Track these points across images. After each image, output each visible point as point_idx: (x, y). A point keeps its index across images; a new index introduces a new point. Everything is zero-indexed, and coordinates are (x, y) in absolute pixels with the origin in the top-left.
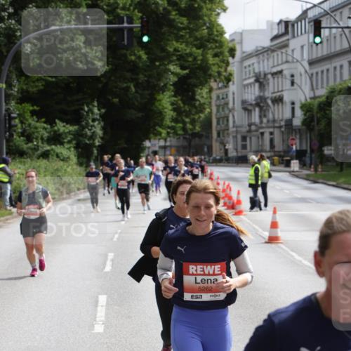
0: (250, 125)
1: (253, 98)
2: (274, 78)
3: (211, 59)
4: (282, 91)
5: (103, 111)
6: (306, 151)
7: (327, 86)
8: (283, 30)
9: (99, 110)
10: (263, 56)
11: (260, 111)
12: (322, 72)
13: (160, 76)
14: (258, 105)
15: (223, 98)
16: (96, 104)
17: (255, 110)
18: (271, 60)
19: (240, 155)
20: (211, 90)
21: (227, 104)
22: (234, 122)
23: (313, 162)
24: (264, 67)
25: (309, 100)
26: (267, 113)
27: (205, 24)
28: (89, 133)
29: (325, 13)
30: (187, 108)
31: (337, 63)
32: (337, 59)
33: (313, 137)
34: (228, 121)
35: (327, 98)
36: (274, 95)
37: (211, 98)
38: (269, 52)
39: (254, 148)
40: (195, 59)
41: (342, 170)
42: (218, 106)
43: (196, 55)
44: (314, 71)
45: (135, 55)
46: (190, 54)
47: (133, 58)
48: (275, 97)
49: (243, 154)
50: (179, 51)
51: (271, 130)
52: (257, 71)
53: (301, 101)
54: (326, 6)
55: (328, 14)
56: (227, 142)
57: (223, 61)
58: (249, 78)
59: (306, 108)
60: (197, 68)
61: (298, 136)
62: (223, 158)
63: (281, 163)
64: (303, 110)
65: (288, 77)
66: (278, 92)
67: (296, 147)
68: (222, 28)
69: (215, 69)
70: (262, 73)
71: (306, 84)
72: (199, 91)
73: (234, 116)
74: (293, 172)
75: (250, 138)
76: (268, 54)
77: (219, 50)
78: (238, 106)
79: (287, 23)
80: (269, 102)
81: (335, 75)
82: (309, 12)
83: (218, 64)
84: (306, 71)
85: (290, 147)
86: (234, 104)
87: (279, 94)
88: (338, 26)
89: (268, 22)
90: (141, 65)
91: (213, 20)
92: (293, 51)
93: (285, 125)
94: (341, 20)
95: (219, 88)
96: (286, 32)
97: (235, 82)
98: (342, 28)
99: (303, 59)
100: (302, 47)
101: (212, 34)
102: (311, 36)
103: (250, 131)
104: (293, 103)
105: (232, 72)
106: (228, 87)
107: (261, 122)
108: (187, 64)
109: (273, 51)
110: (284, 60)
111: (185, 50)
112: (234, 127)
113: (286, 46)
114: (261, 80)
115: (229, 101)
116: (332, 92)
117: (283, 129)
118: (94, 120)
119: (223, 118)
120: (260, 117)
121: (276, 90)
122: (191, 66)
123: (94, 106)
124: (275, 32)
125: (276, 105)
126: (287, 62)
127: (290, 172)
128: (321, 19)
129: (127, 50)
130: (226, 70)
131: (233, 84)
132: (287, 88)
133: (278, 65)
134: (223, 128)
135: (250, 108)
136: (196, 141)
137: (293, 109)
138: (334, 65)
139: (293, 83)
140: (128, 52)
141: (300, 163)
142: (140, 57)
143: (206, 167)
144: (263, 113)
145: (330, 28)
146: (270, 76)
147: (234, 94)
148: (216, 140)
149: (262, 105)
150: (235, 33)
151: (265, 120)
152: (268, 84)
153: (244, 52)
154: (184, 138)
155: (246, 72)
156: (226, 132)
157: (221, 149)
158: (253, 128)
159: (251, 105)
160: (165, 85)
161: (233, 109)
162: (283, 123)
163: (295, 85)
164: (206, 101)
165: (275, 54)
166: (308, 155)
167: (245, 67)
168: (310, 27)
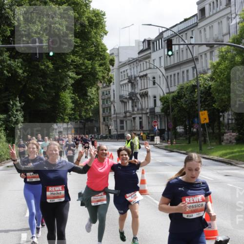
0: (125, 113)
1: (128, 94)
2: (141, 79)
3: (98, 67)
4: (147, 88)
5: (23, 104)
6: (164, 130)
7: (178, 85)
8: (147, 47)
9: (20, 103)
10: (134, 64)
11: (133, 103)
12: (174, 75)
13: (62, 80)
14: (130, 98)
15: (107, 94)
16: (18, 99)
17: (129, 102)
18: (139, 67)
19: (119, 133)
20: (98, 89)
21: (110, 98)
22: (115, 110)
23: (170, 137)
24: (134, 72)
25: (165, 94)
26: (137, 105)
27: (93, 43)
28: (14, 120)
29: (175, 34)
30: (82, 101)
31: (184, 68)
32: (184, 66)
33: (169, 121)
34: (110, 109)
35: (178, 93)
36: (142, 91)
37: (98, 94)
38: (138, 62)
39: (129, 128)
40: (87, 67)
41: (189, 143)
42: (103, 100)
43: (87, 65)
44: (169, 74)
45: (44, 65)
46: (83, 64)
47: (43, 67)
48: (143, 93)
49: (121, 133)
50: (75, 62)
51: (141, 116)
52: (129, 75)
53: (160, 95)
54: (175, 30)
55: (177, 35)
56: (110, 125)
57: (106, 69)
58: (124, 80)
59: (164, 100)
60: (88, 74)
61: (159, 120)
62: (108, 136)
63: (147, 138)
64: (161, 101)
65: (151, 79)
66: (144, 89)
67: (158, 127)
68: (105, 46)
69: (100, 74)
70: (133, 76)
71: (163, 83)
72: (90, 90)
73: (114, 107)
74: (156, 144)
75: (126, 122)
76: (137, 63)
77: (103, 62)
78: (117, 99)
79: (149, 41)
80: (139, 96)
81: (183, 77)
82: (164, 33)
83: (102, 71)
84: (163, 75)
85: (153, 127)
86: (114, 98)
87: (145, 90)
88: (184, 43)
89: (136, 40)
90: (48, 72)
91: (99, 41)
92: (154, 60)
93: (150, 112)
94: (186, 39)
95: (104, 87)
96: (149, 48)
97: (115, 83)
98: (187, 45)
99: (161, 67)
100: (160, 58)
101: (98, 50)
102: (166, 50)
103: (125, 117)
104: (155, 97)
105: (112, 76)
106: (110, 86)
107: (133, 110)
108: (81, 71)
109: (140, 61)
110: (148, 67)
111: (79, 61)
112: (114, 114)
113: (149, 57)
114: (133, 81)
115: (110, 96)
116: (182, 89)
117: (148, 115)
118: (17, 111)
119: (107, 108)
120: (132, 106)
121: (143, 88)
122: (84, 73)
123: (16, 101)
124: (141, 48)
125: (143, 99)
126: (150, 68)
127: (153, 145)
128: (173, 39)
129: (39, 62)
130: (108, 75)
131: (113, 84)
132: (151, 86)
133: (144, 71)
134: (107, 115)
135: (125, 100)
136: (89, 124)
137: (155, 101)
138: (182, 70)
139: (154, 83)
140: (40, 63)
141: (160, 138)
142: (48, 67)
143: (95, 142)
144: (134, 104)
145: (179, 45)
146: (138, 78)
147: (114, 91)
148: (103, 124)
149: (133, 98)
150: (114, 48)
151: (136, 109)
152: (138, 84)
153: (120, 62)
154: (80, 122)
155: (122, 76)
156: (109, 117)
157: (106, 130)
158: (128, 114)
159: (126, 98)
160: (66, 86)
161: (114, 101)
162: (148, 111)
163: (156, 84)
164: (95, 97)
165: (142, 63)
166: (166, 133)
167: (121, 73)
168: (165, 44)
